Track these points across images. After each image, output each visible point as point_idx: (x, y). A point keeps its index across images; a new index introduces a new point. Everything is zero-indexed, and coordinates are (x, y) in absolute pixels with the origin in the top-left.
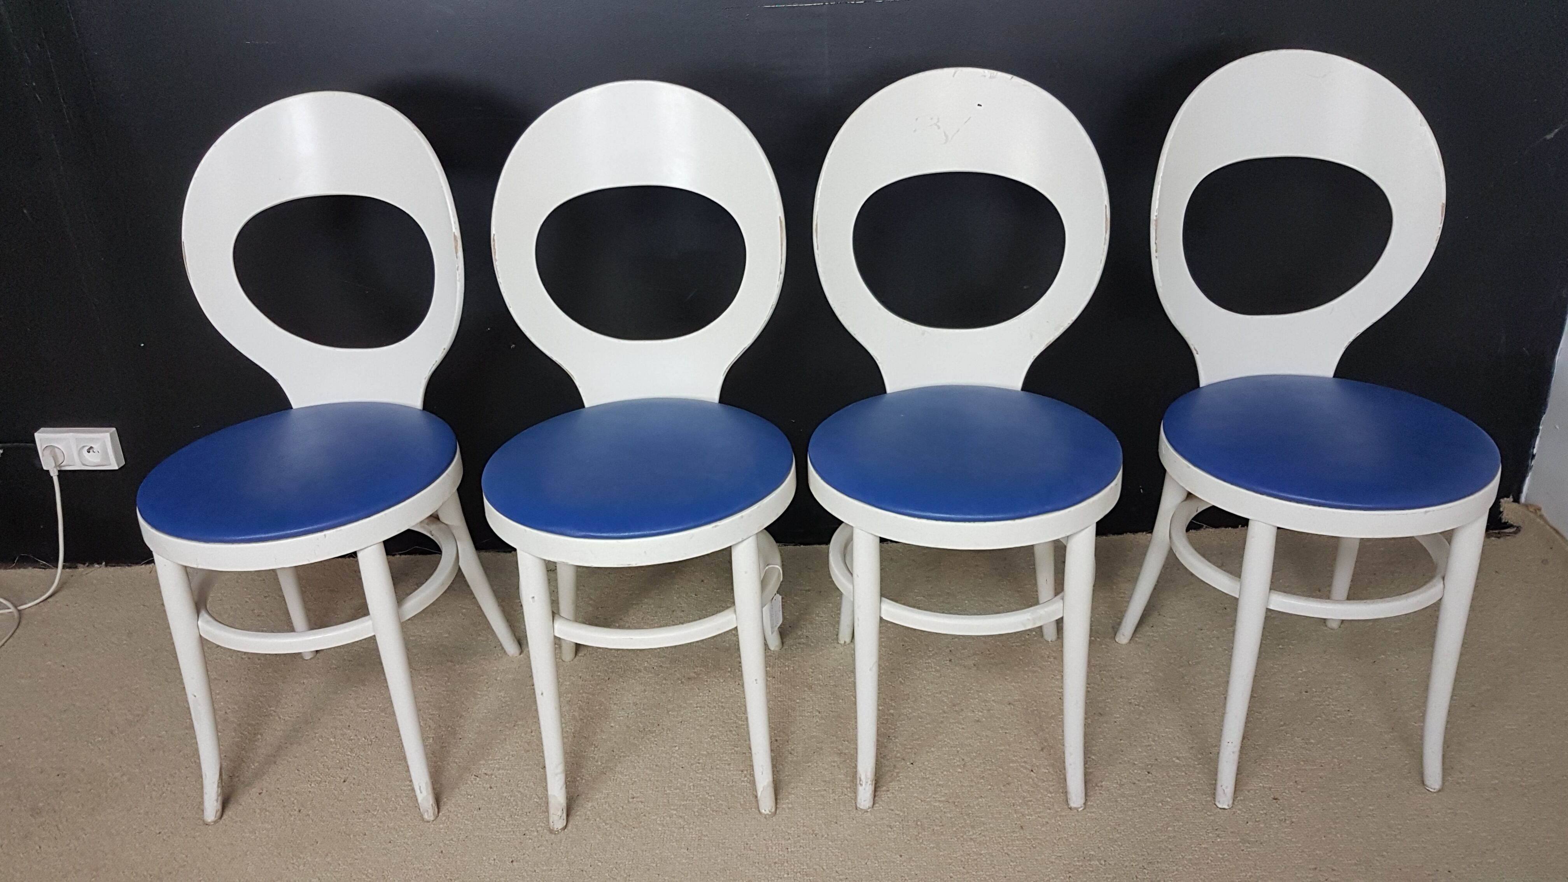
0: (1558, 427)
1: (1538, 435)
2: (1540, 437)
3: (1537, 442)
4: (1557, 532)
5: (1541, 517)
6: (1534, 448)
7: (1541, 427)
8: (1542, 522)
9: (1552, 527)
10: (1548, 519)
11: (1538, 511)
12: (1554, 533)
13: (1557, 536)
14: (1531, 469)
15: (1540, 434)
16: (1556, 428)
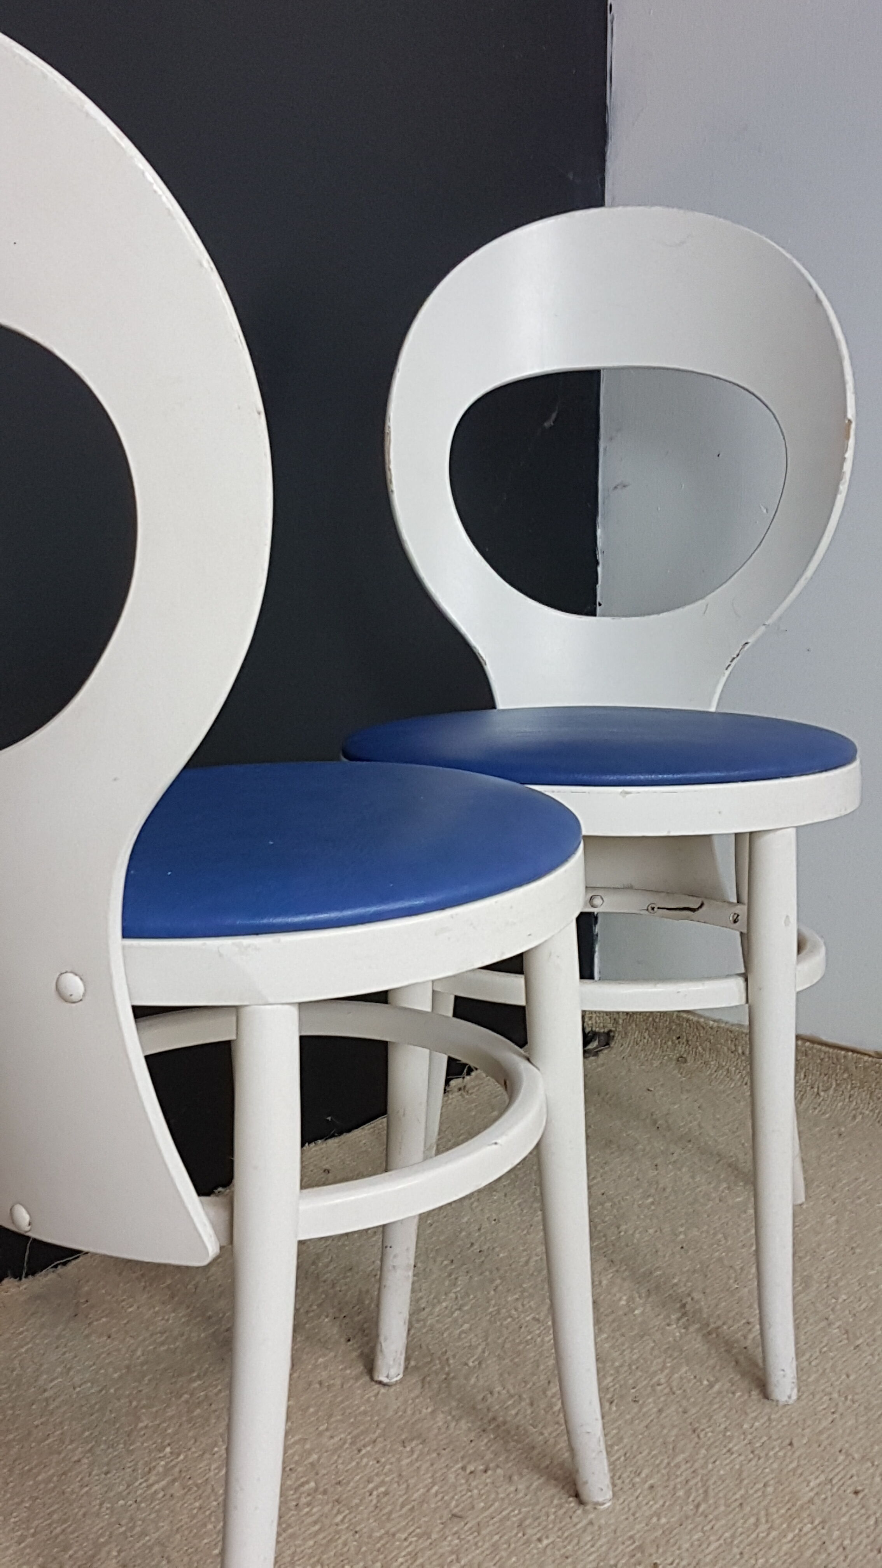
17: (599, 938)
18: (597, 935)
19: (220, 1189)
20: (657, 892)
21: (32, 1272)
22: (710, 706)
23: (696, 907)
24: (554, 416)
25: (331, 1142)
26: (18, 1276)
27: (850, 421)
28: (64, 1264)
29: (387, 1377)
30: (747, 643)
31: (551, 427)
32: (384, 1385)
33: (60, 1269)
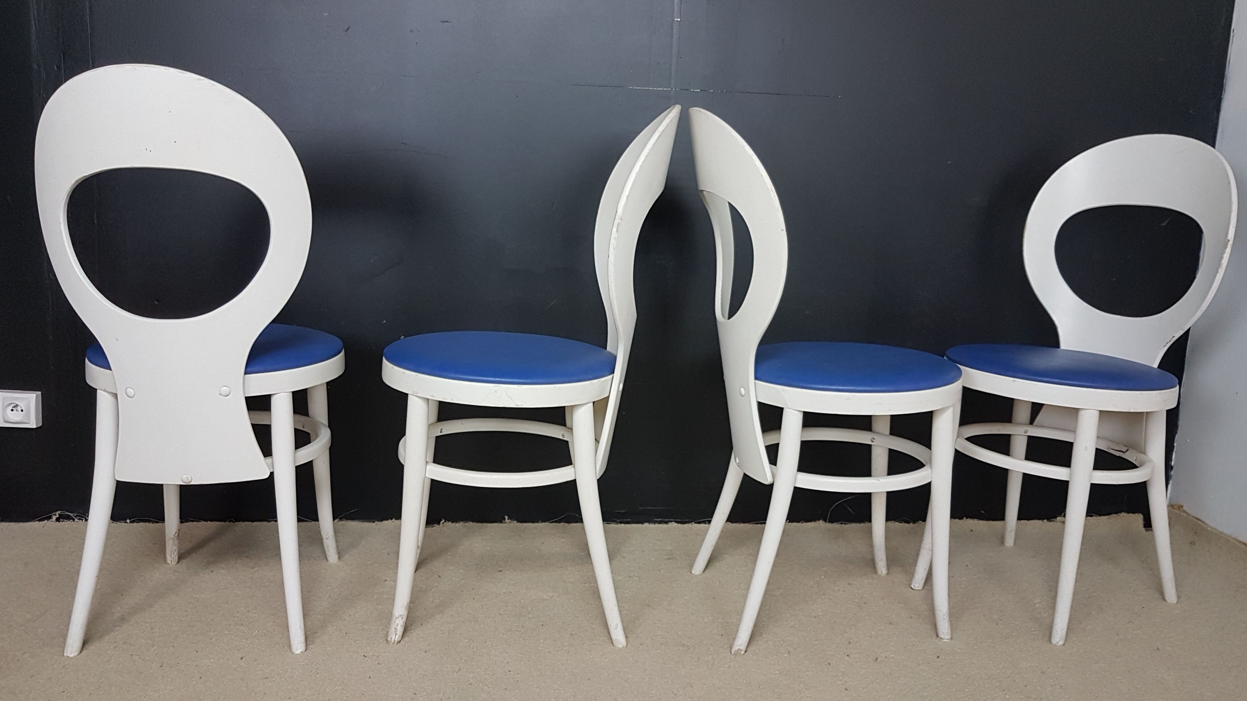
0: (1188, 441)
1: (1173, 450)
2: (1176, 452)
3: (1174, 457)
4: (1198, 519)
5: (1184, 511)
6: (1172, 461)
7: (1175, 444)
8: (1185, 515)
9: (1194, 517)
10: (1189, 512)
11: (1181, 508)
12: (1196, 520)
13: (1199, 522)
14: (1171, 478)
15: (1175, 450)
16: (1187, 441)
17: (1172, 477)
18: (1172, 475)
19: (921, 522)
20: (1113, 441)
21: (832, 521)
22: (1153, 363)
23: (1125, 451)
24: (1167, 221)
25: (981, 522)
26: (825, 521)
27: (1229, 240)
28: (845, 524)
29: (914, 586)
30: (1174, 337)
31: (1164, 226)
32: (913, 589)
33: (843, 525)
